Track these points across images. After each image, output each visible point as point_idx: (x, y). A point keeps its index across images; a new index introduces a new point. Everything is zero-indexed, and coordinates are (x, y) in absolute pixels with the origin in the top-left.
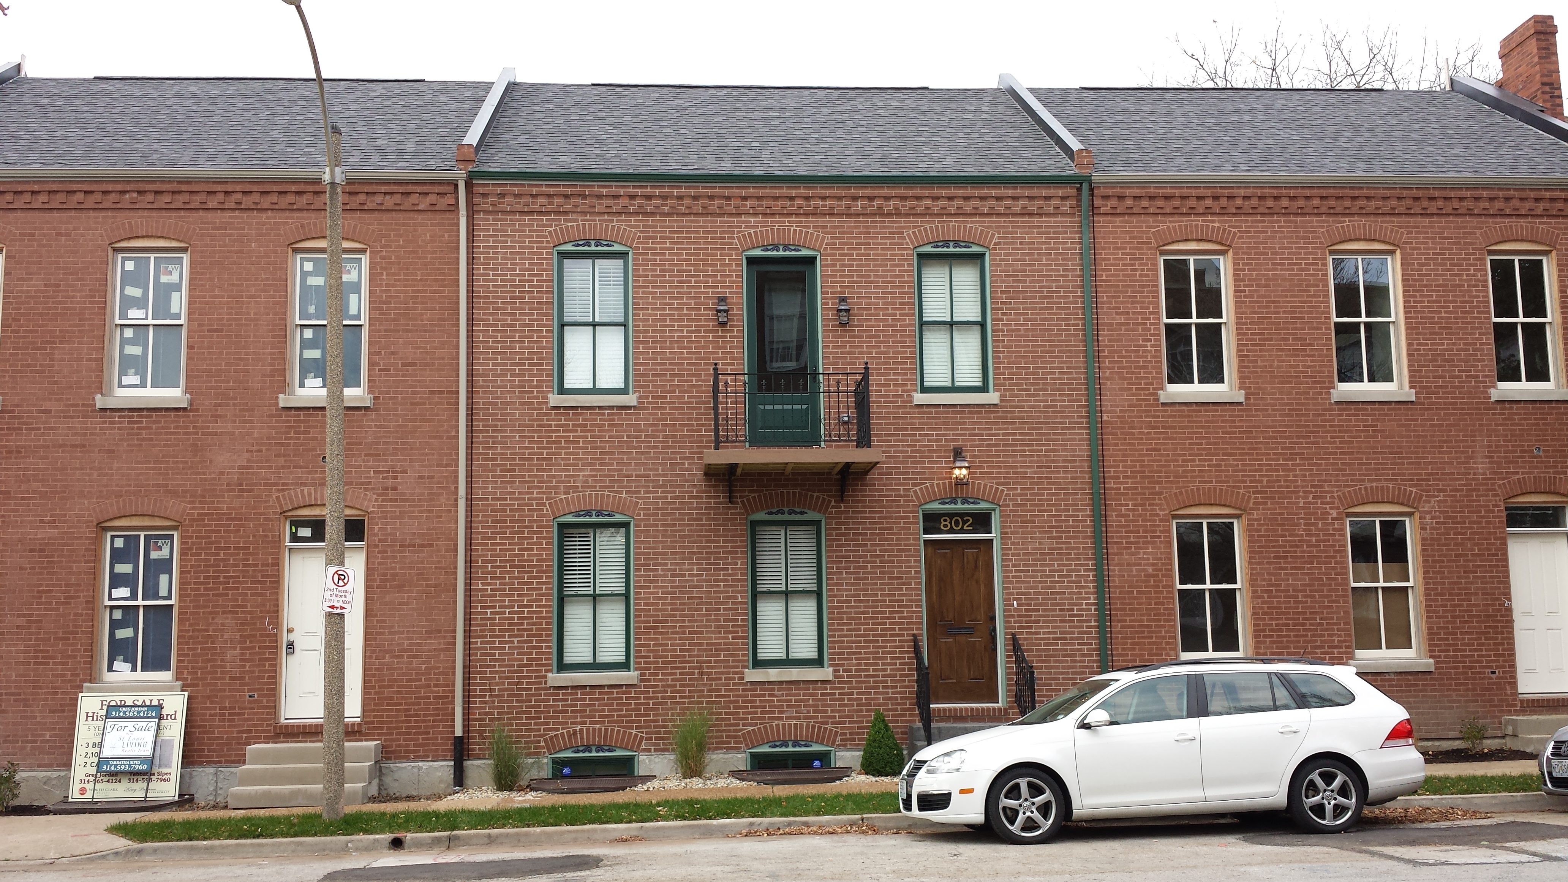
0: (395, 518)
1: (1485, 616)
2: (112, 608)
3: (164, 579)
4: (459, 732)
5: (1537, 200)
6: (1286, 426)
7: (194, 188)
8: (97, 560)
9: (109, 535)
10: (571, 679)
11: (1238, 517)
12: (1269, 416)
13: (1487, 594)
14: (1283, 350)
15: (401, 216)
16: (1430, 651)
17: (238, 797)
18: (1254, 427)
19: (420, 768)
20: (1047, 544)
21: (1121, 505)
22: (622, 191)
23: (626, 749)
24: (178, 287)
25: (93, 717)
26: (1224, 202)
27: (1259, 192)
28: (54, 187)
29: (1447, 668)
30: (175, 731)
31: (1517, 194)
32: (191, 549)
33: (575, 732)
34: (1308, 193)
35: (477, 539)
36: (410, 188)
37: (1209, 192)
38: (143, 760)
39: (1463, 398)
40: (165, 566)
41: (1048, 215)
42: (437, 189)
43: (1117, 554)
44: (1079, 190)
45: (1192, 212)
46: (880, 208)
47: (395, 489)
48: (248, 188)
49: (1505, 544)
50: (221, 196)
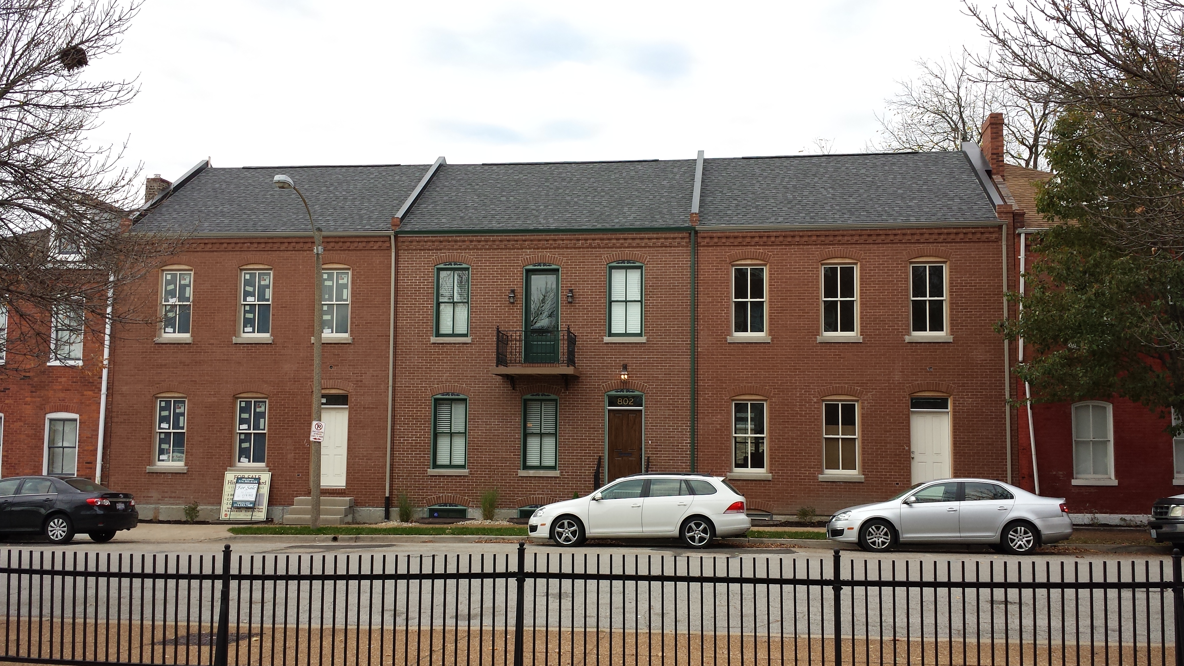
0: (361, 395)
1: (895, 455)
2: (240, 434)
3: (262, 421)
4: (387, 495)
5: (939, 234)
6: (792, 355)
7: (275, 241)
8: (233, 412)
9: (239, 400)
10: (438, 472)
11: (766, 400)
12: (784, 349)
13: (897, 443)
14: (793, 316)
15: (366, 252)
16: (863, 471)
17: (288, 519)
18: (776, 355)
19: (370, 510)
20: (667, 413)
21: (706, 394)
22: (466, 239)
23: (463, 506)
24: (268, 286)
25: (230, 482)
26: (765, 239)
27: (783, 234)
28: (214, 241)
29: (872, 480)
30: (265, 490)
31: (927, 231)
32: (273, 407)
33: (439, 497)
34: (810, 233)
35: (397, 405)
36: (369, 239)
37: (757, 234)
38: (251, 502)
39: (889, 341)
40: (262, 415)
41: (674, 247)
42: (382, 239)
43: (702, 418)
44: (690, 234)
45: (748, 244)
46: (590, 244)
47: (361, 381)
48: (298, 240)
49: (909, 418)
50: (286, 244)
